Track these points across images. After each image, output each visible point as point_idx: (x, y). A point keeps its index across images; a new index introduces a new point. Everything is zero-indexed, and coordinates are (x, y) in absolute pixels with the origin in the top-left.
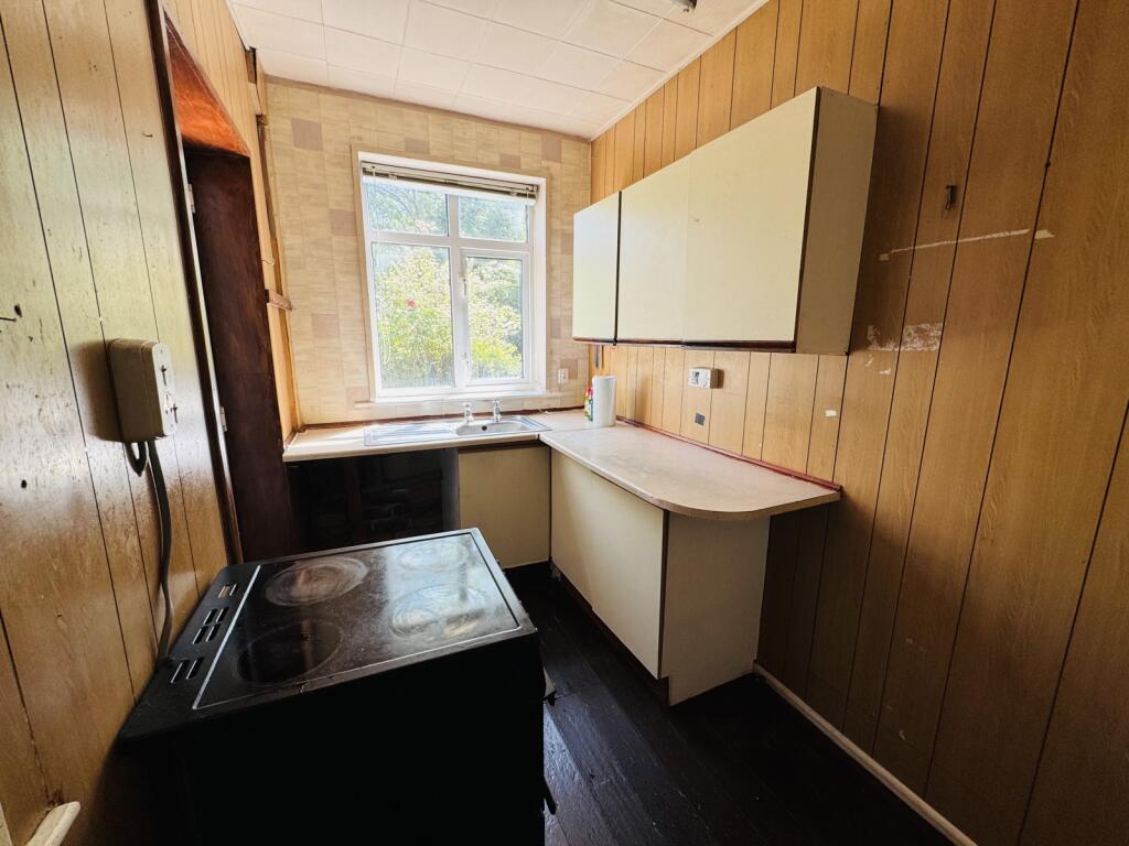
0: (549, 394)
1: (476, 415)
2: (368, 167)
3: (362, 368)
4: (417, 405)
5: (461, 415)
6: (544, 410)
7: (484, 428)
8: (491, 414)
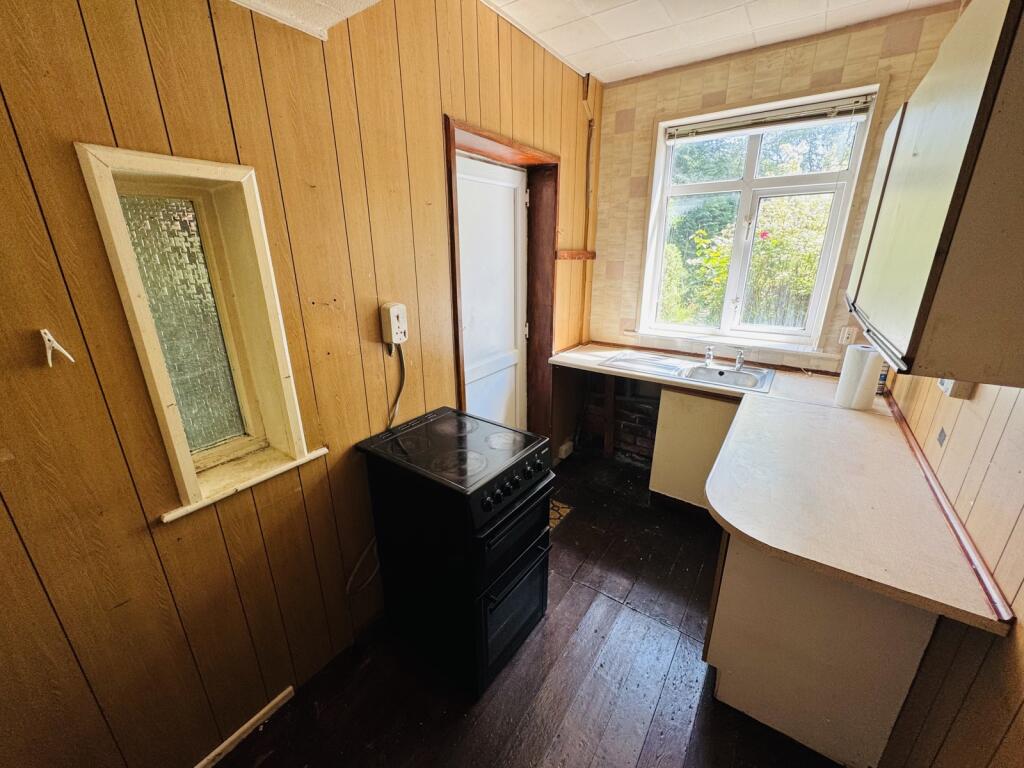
0: (822, 354)
1: (716, 358)
2: (672, 131)
3: (634, 304)
4: (671, 340)
5: (703, 356)
6: (808, 370)
7: (721, 373)
8: (734, 360)
